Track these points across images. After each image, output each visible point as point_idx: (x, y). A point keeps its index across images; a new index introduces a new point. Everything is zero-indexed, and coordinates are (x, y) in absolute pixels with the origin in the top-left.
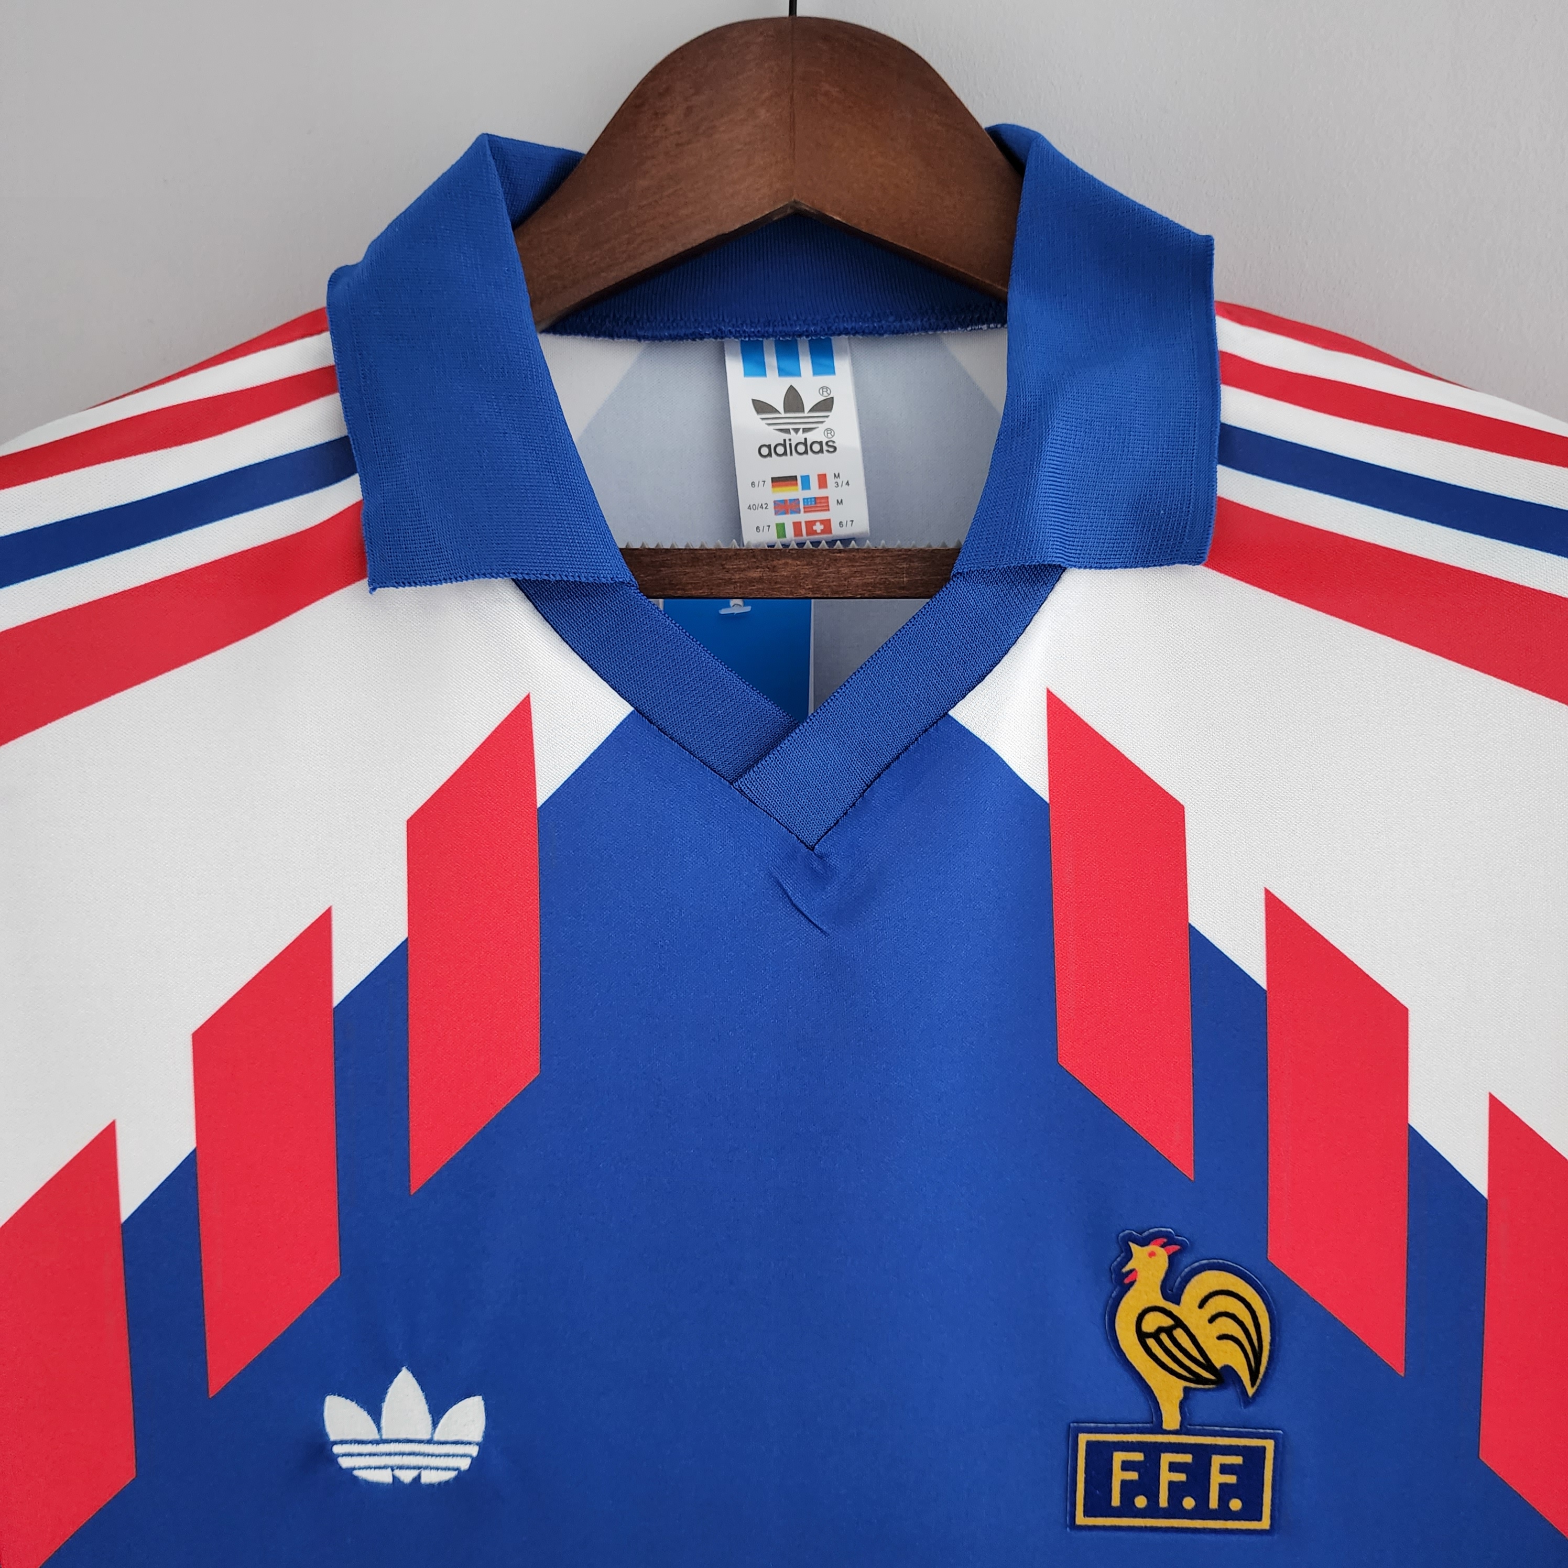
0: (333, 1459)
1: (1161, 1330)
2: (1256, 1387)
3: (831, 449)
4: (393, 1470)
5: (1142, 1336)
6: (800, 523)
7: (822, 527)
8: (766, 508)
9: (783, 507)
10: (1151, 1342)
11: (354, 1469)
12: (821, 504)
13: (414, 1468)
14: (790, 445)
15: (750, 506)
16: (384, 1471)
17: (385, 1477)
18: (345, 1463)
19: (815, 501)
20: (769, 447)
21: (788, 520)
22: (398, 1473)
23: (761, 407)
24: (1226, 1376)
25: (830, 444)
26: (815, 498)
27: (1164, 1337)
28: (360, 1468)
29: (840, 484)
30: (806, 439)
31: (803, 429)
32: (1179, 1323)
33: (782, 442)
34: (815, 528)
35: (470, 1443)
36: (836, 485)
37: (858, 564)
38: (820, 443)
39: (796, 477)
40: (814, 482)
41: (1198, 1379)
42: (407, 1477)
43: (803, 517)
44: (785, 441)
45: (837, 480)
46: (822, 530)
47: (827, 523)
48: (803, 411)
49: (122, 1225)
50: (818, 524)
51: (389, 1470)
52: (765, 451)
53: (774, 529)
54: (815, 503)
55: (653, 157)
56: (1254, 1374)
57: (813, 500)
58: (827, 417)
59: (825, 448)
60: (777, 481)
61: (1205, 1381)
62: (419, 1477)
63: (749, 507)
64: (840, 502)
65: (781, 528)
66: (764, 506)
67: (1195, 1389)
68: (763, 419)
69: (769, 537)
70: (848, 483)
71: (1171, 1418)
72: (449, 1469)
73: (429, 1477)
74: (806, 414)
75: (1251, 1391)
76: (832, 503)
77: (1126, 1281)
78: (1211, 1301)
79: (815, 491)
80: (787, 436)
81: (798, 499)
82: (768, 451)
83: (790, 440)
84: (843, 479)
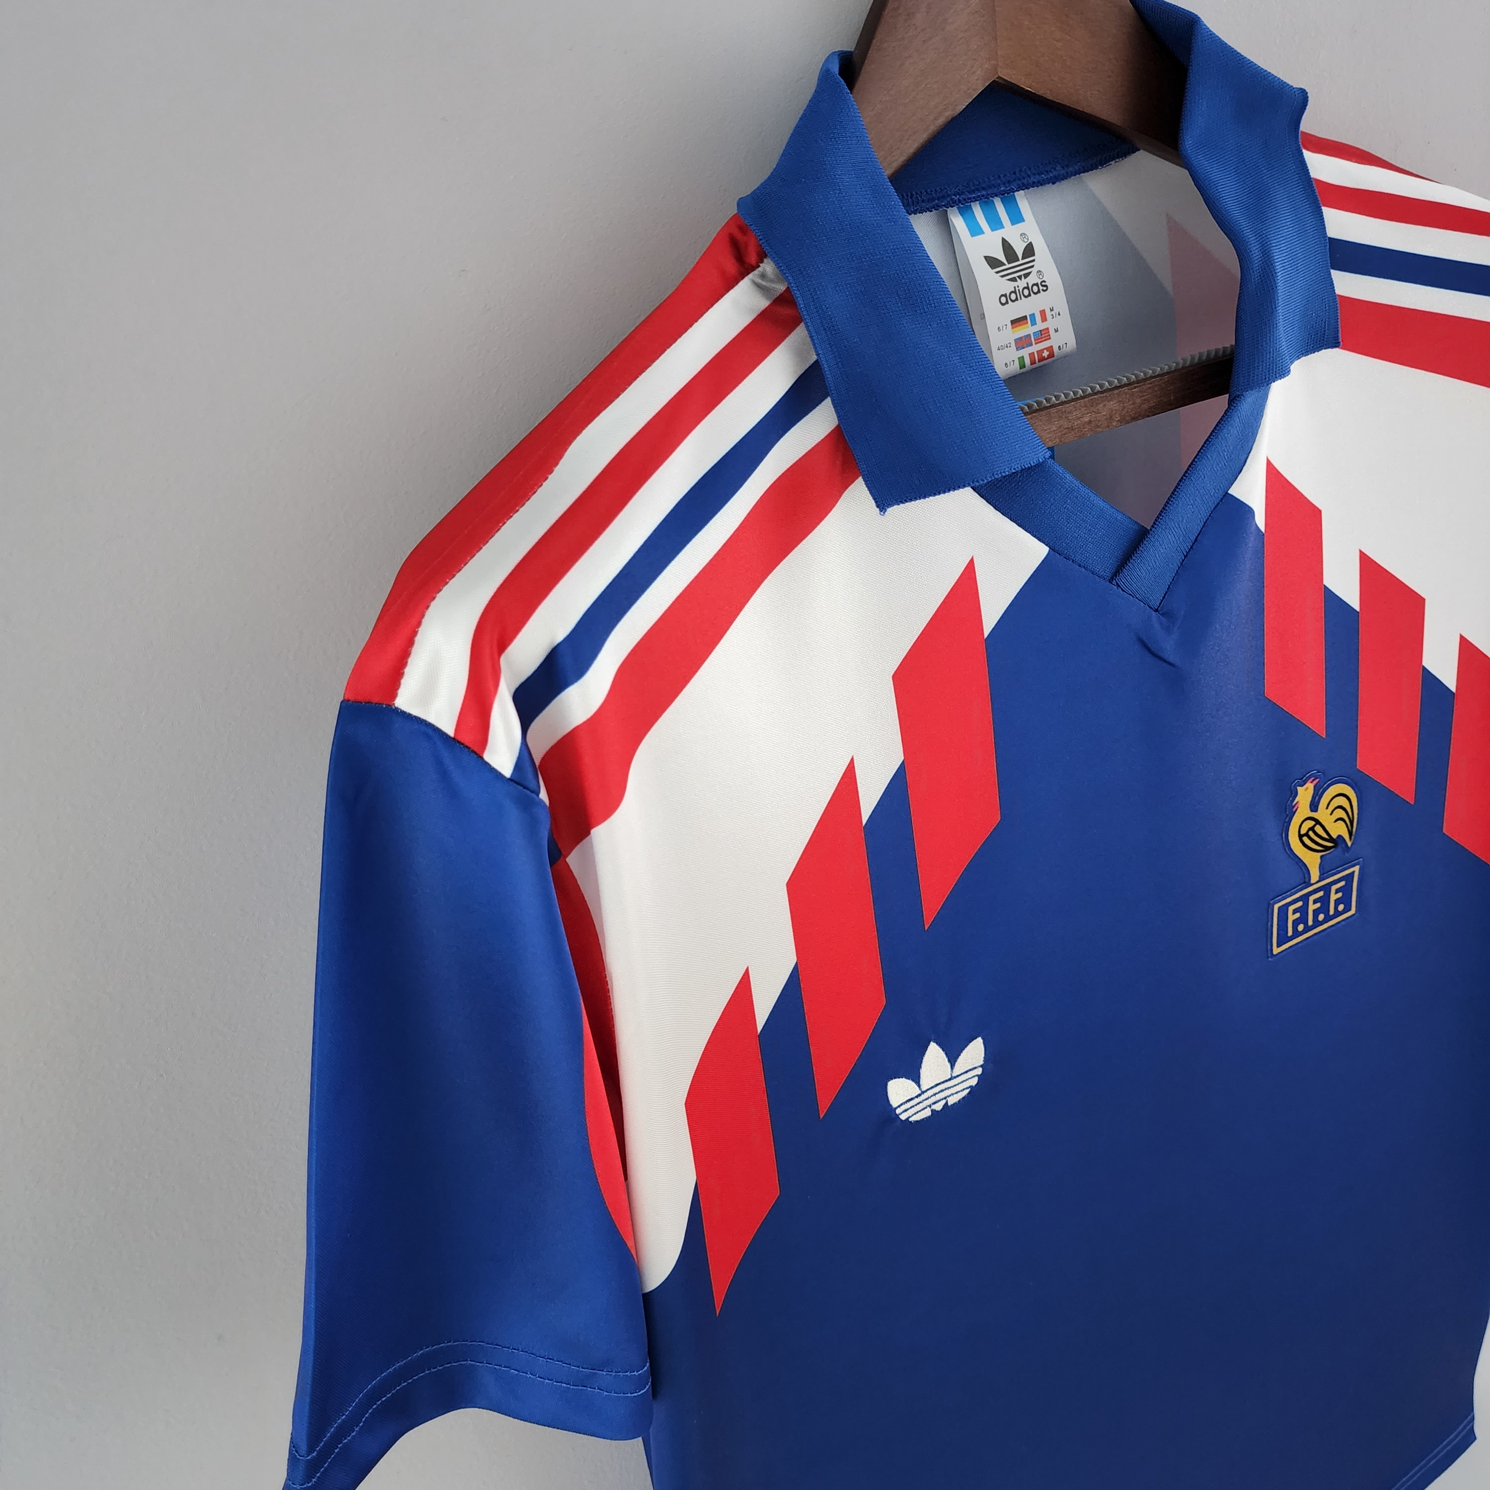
0: (897, 1116)
1: (1310, 829)
2: (1352, 841)
3: (1045, 288)
4: (930, 1107)
5: (1301, 837)
6: (1033, 353)
7: (1048, 353)
8: (1010, 347)
9: (1021, 343)
10: (1305, 839)
11: (910, 1117)
12: (1043, 335)
13: (942, 1099)
14: (1019, 290)
15: (999, 347)
16: (926, 1110)
17: (927, 1113)
18: (903, 1117)
19: (1041, 333)
20: (1005, 295)
21: (1025, 353)
22: (934, 1107)
23: (993, 262)
24: (1338, 841)
25: (1043, 284)
26: (1041, 331)
27: (1311, 833)
28: (913, 1115)
29: (1054, 316)
30: (1027, 283)
31: (1024, 275)
32: (1317, 822)
33: (1013, 290)
34: (1043, 355)
35: (975, 1068)
36: (1052, 317)
37: (1145, 394)
38: (1037, 285)
39: (1026, 316)
40: (1038, 318)
41: (1327, 848)
42: (938, 1107)
43: (1035, 348)
44: (1015, 287)
45: (1052, 313)
46: (1048, 356)
47: (1050, 349)
48: (1019, 260)
49: (759, 1036)
50: (1045, 351)
51: (928, 1108)
52: (1003, 300)
53: (1017, 362)
54: (1041, 335)
55: (910, 56)
56: (1350, 833)
57: (1039, 332)
58: (1033, 261)
59: (1041, 288)
60: (1016, 322)
61: (1330, 848)
62: (947, 1103)
63: (999, 349)
64: (1056, 331)
65: (1021, 359)
66: (1008, 345)
67: (1326, 855)
68: (997, 272)
69: (1015, 368)
70: (1059, 314)
71: (1315, 875)
72: (964, 1090)
73: (952, 1101)
74: (1021, 262)
75: (1349, 844)
76: (1052, 332)
77: (1294, 809)
78: (1332, 803)
79: (1040, 326)
80: (1015, 284)
81: (1030, 335)
82: (1006, 299)
83: (1018, 286)
84: (1056, 311)
